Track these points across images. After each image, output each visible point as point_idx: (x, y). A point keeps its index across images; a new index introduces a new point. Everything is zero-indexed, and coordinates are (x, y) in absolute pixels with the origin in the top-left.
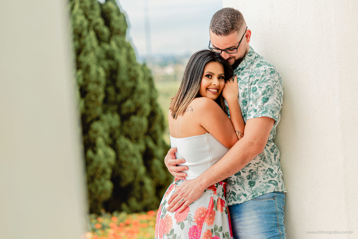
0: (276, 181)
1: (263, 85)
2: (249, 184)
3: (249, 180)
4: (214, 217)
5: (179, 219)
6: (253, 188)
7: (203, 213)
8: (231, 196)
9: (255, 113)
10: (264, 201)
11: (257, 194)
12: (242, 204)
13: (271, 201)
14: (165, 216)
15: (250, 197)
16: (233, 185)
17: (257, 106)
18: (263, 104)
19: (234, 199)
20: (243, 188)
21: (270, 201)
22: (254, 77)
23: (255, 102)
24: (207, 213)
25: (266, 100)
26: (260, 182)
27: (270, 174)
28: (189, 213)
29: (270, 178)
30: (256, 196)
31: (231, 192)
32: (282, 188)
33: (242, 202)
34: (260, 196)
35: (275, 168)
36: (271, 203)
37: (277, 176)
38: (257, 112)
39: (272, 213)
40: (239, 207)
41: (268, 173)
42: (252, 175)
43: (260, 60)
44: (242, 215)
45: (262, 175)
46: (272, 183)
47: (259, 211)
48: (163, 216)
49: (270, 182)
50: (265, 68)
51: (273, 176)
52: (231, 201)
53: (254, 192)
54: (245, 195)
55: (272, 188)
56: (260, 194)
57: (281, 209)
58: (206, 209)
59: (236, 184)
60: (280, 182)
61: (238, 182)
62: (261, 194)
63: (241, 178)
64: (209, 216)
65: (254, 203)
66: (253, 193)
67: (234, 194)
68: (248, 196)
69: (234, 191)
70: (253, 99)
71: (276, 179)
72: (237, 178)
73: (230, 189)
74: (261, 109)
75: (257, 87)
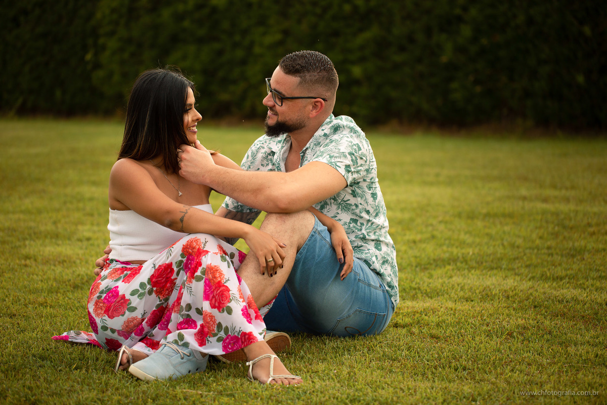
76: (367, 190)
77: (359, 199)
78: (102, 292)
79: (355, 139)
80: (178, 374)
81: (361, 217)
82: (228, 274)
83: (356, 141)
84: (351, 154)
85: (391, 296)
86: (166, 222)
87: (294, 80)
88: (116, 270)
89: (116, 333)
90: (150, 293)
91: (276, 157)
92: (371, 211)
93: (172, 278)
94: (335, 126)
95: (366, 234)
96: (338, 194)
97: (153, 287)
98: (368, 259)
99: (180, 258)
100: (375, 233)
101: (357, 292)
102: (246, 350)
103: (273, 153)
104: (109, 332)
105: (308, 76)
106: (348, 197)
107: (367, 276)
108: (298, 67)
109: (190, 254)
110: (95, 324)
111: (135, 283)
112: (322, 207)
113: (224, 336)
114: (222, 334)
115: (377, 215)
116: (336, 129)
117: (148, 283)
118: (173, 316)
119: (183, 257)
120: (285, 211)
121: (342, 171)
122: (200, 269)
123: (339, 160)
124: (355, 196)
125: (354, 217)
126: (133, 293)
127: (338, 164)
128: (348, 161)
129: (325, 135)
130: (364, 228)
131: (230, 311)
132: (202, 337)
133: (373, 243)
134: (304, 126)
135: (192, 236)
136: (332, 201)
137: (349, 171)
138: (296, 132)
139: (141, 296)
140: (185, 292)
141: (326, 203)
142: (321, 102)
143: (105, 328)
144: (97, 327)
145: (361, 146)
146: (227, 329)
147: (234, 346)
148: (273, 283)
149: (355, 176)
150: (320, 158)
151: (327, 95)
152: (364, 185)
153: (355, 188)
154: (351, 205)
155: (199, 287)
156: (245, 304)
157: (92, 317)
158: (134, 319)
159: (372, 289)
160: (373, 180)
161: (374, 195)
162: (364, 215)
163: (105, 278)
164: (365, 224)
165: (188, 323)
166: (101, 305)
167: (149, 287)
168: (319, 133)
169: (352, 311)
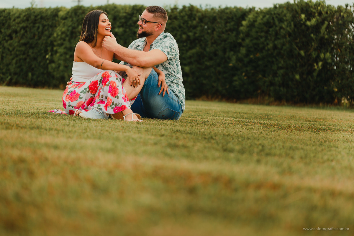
76: (174, 63)
77: (171, 66)
78: (69, 93)
79: (172, 41)
80: (97, 119)
81: (172, 73)
82: (118, 84)
83: (172, 42)
84: (170, 47)
85: (181, 106)
86: (95, 66)
87: (151, 15)
88: (74, 85)
89: (74, 108)
90: (88, 92)
91: (140, 47)
92: (176, 71)
93: (97, 86)
94: (165, 36)
95: (173, 80)
96: (163, 63)
97: (90, 89)
98: (173, 90)
99: (101, 79)
100: (176, 80)
101: (168, 101)
102: (123, 112)
103: (139, 46)
104: (71, 107)
105: (157, 14)
106: (167, 64)
107: (172, 96)
108: (153, 10)
109: (105, 77)
110: (66, 104)
111: (82, 88)
112: (157, 67)
113: (115, 107)
114: (114, 106)
115: (178, 74)
116: (165, 37)
117: (88, 88)
118: (96, 99)
119: (102, 78)
120: (143, 67)
121: (166, 54)
122: (108, 82)
123: (165, 49)
124: (170, 64)
125: (169, 73)
126: (81, 92)
127: (165, 51)
128: (169, 50)
129: (161, 39)
130: (172, 77)
131: (118, 97)
132: (106, 107)
133: (176, 84)
134: (153, 34)
135: (106, 71)
136: (161, 65)
137: (169, 54)
138: (149, 36)
139: (85, 93)
140: (101, 90)
141: (158, 66)
142: (160, 25)
143: (69, 106)
144: (66, 106)
145: (174, 44)
146: (116, 104)
147: (118, 111)
148: (135, 90)
149: (171, 56)
150: (158, 48)
151: (163, 23)
152: (174, 60)
153: (170, 61)
154: (168, 68)
155: (107, 88)
156: (123, 95)
157: (64, 102)
158: (81, 102)
159: (174, 101)
160: (177, 59)
161: (177, 65)
162: (173, 72)
163: (70, 88)
164: (173, 76)
165: (102, 102)
166: (69, 97)
167: (88, 89)
168: (158, 38)
169: (165, 109)
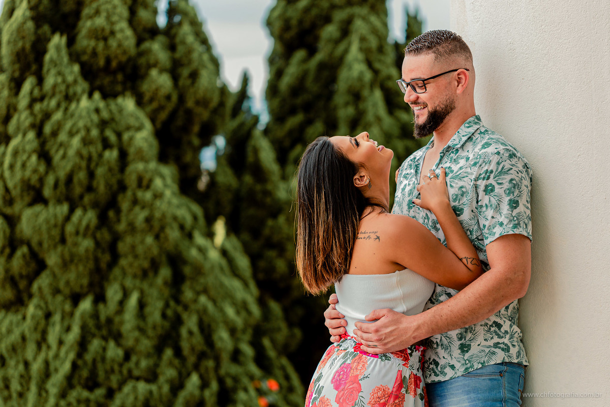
0: (506, 345)
1: (503, 179)
2: (459, 349)
3: (460, 342)
4: (402, 404)
5: (342, 403)
6: (467, 356)
7: (384, 395)
8: (431, 366)
9: (501, 229)
10: (483, 380)
11: (472, 367)
12: (446, 383)
13: (495, 379)
14: (318, 400)
15: (460, 371)
16: (435, 348)
17: (503, 217)
18: (512, 211)
19: (435, 372)
20: (450, 355)
21: (493, 379)
22: (481, 165)
23: (497, 208)
24: (390, 396)
25: (514, 204)
26: (479, 345)
27: (495, 332)
28: (360, 394)
29: (496, 340)
30: (470, 369)
31: (431, 360)
32: (518, 357)
33: (447, 378)
34: (477, 369)
35: (505, 321)
36: (495, 382)
37: (508, 336)
38: (504, 226)
39: (496, 401)
40: (442, 387)
41: (493, 329)
42: (466, 332)
43: (488, 137)
44: (446, 401)
45: (483, 332)
46: (500, 348)
47: (473, 395)
48: (315, 399)
49: (496, 345)
50: (496, 148)
51: (502, 335)
52: (430, 375)
53: (467, 362)
54: (453, 367)
55: (500, 356)
56: (477, 366)
57: (514, 394)
58: (388, 389)
59: (440, 347)
60: (514, 346)
61: (442, 345)
62: (480, 366)
63: (447, 338)
64: (394, 401)
65: (467, 381)
66: (466, 364)
67: (437, 364)
68: (457, 368)
69: (437, 360)
70: (491, 206)
71: (506, 340)
72: (441, 338)
73: (431, 355)
74: (510, 221)
75: (494, 183)
